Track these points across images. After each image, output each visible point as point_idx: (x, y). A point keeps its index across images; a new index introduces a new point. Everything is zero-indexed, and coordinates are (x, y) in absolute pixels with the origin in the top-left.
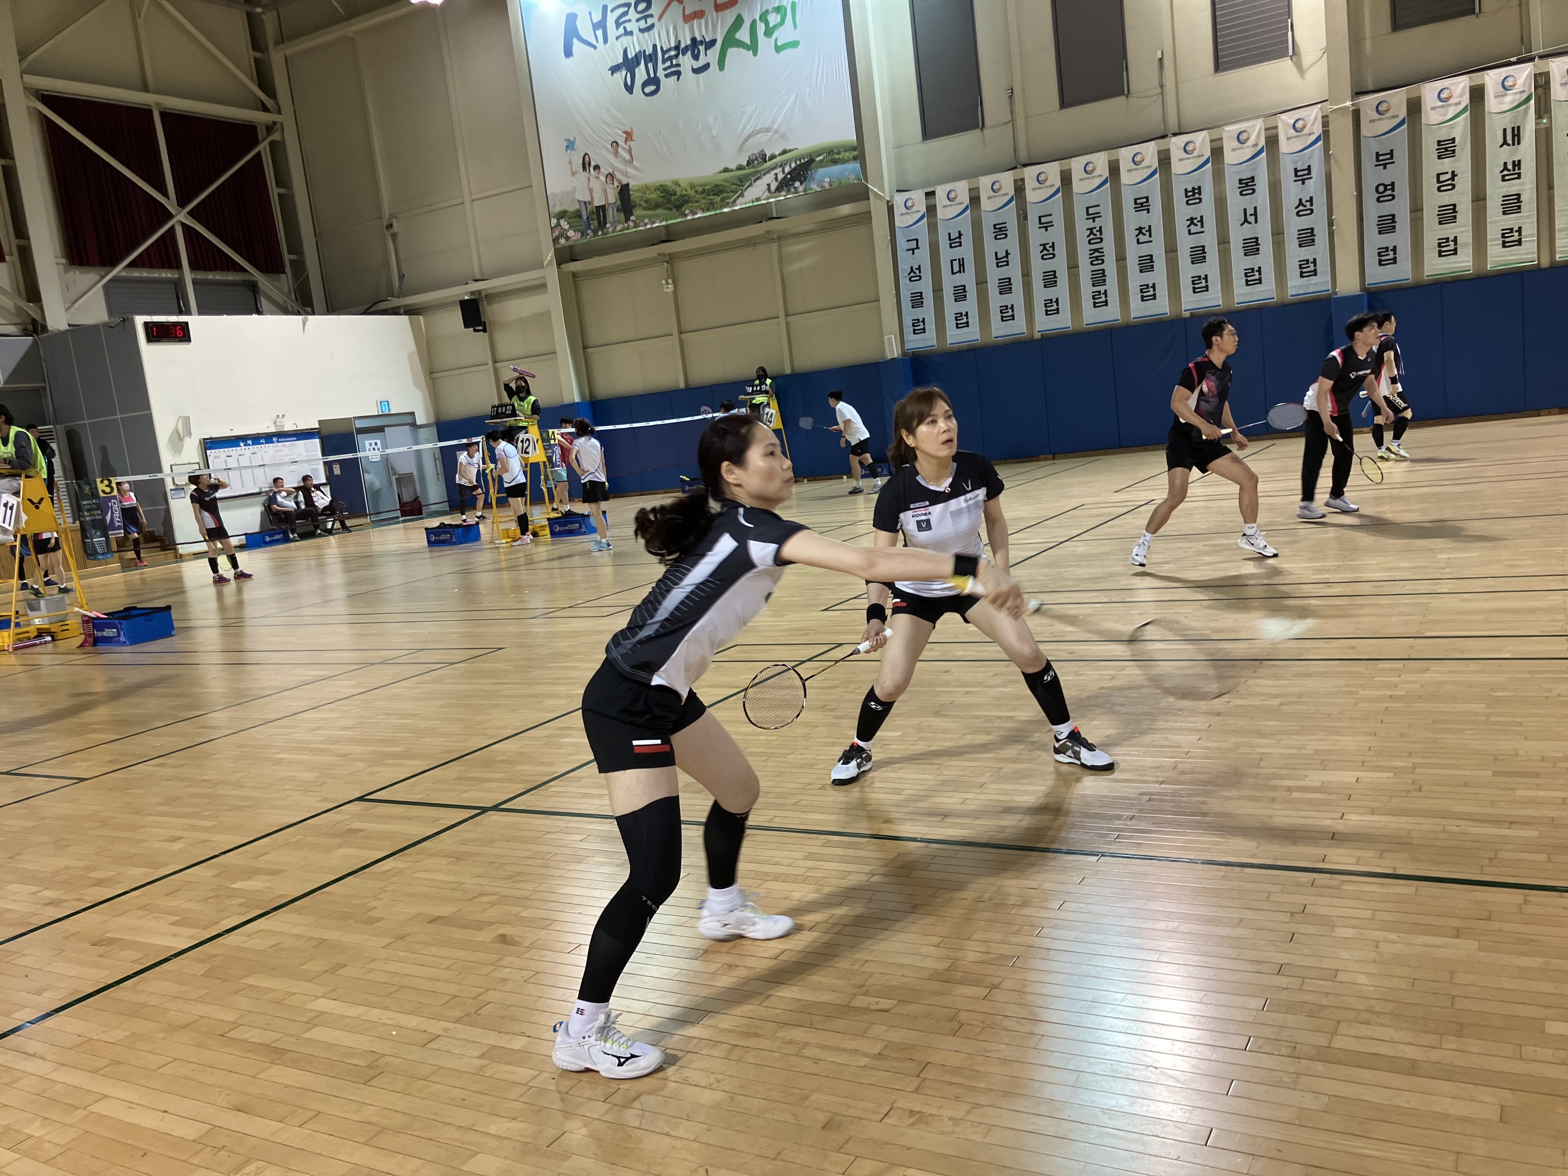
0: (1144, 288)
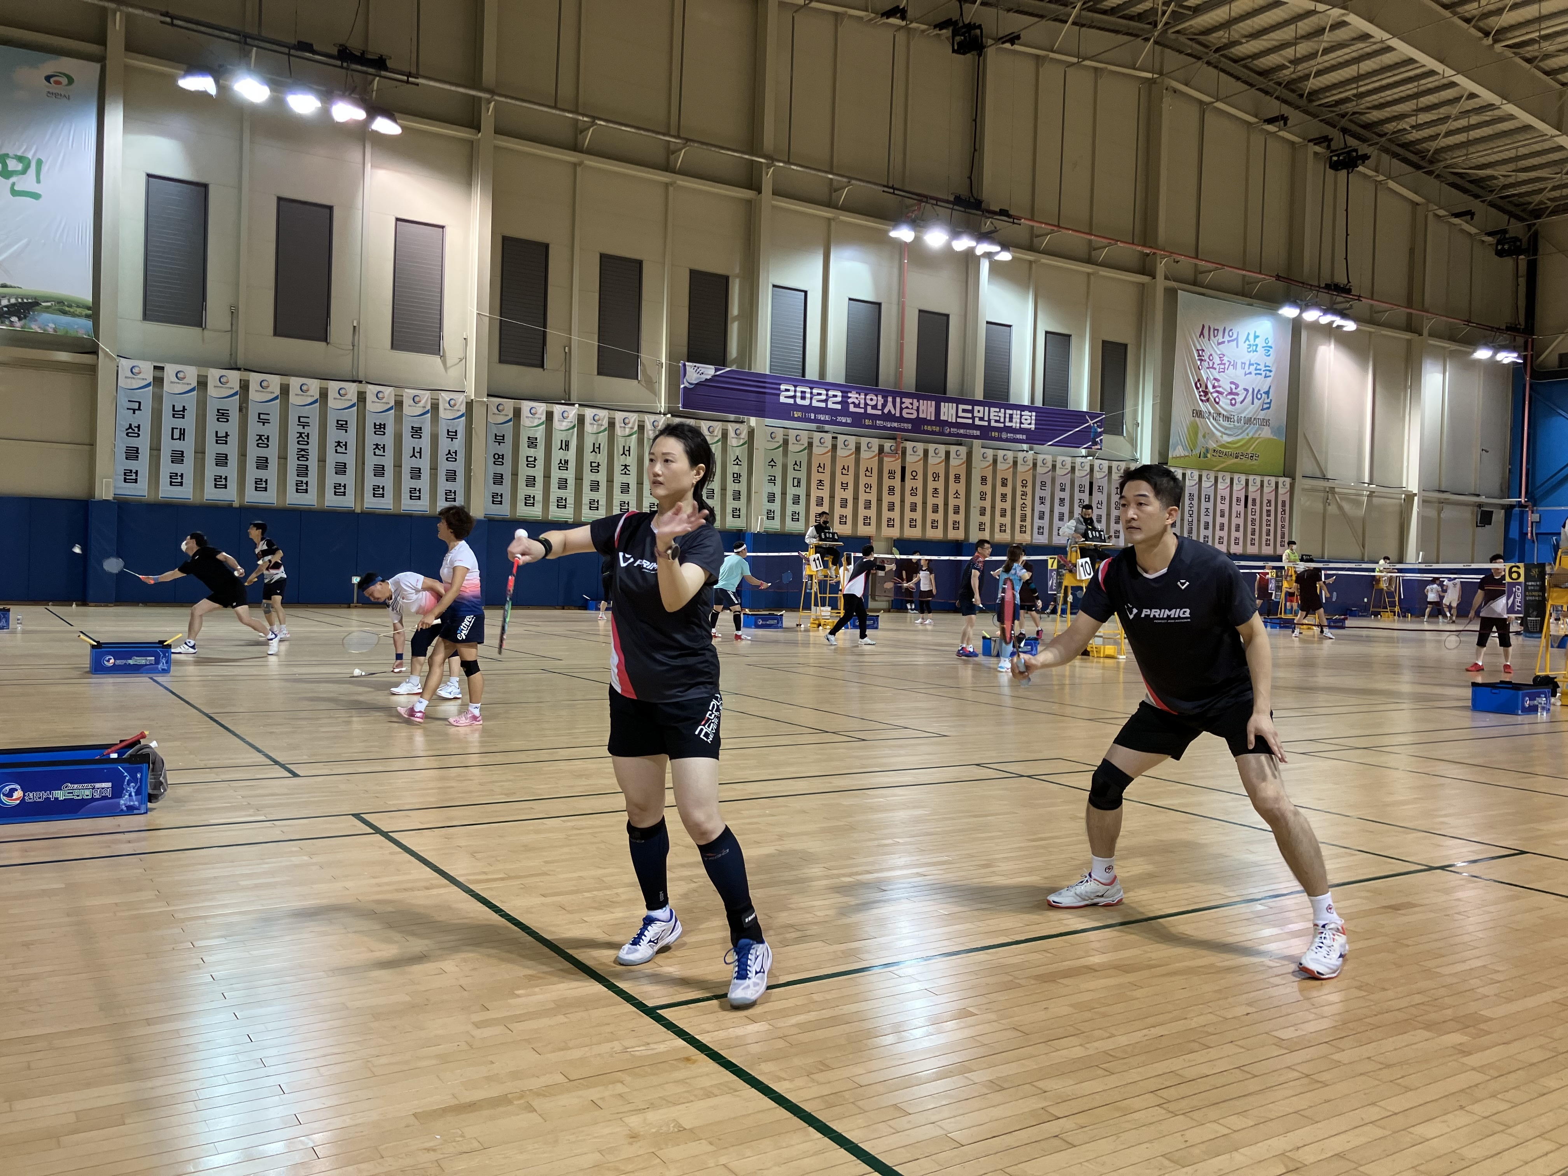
0: (337, 486)
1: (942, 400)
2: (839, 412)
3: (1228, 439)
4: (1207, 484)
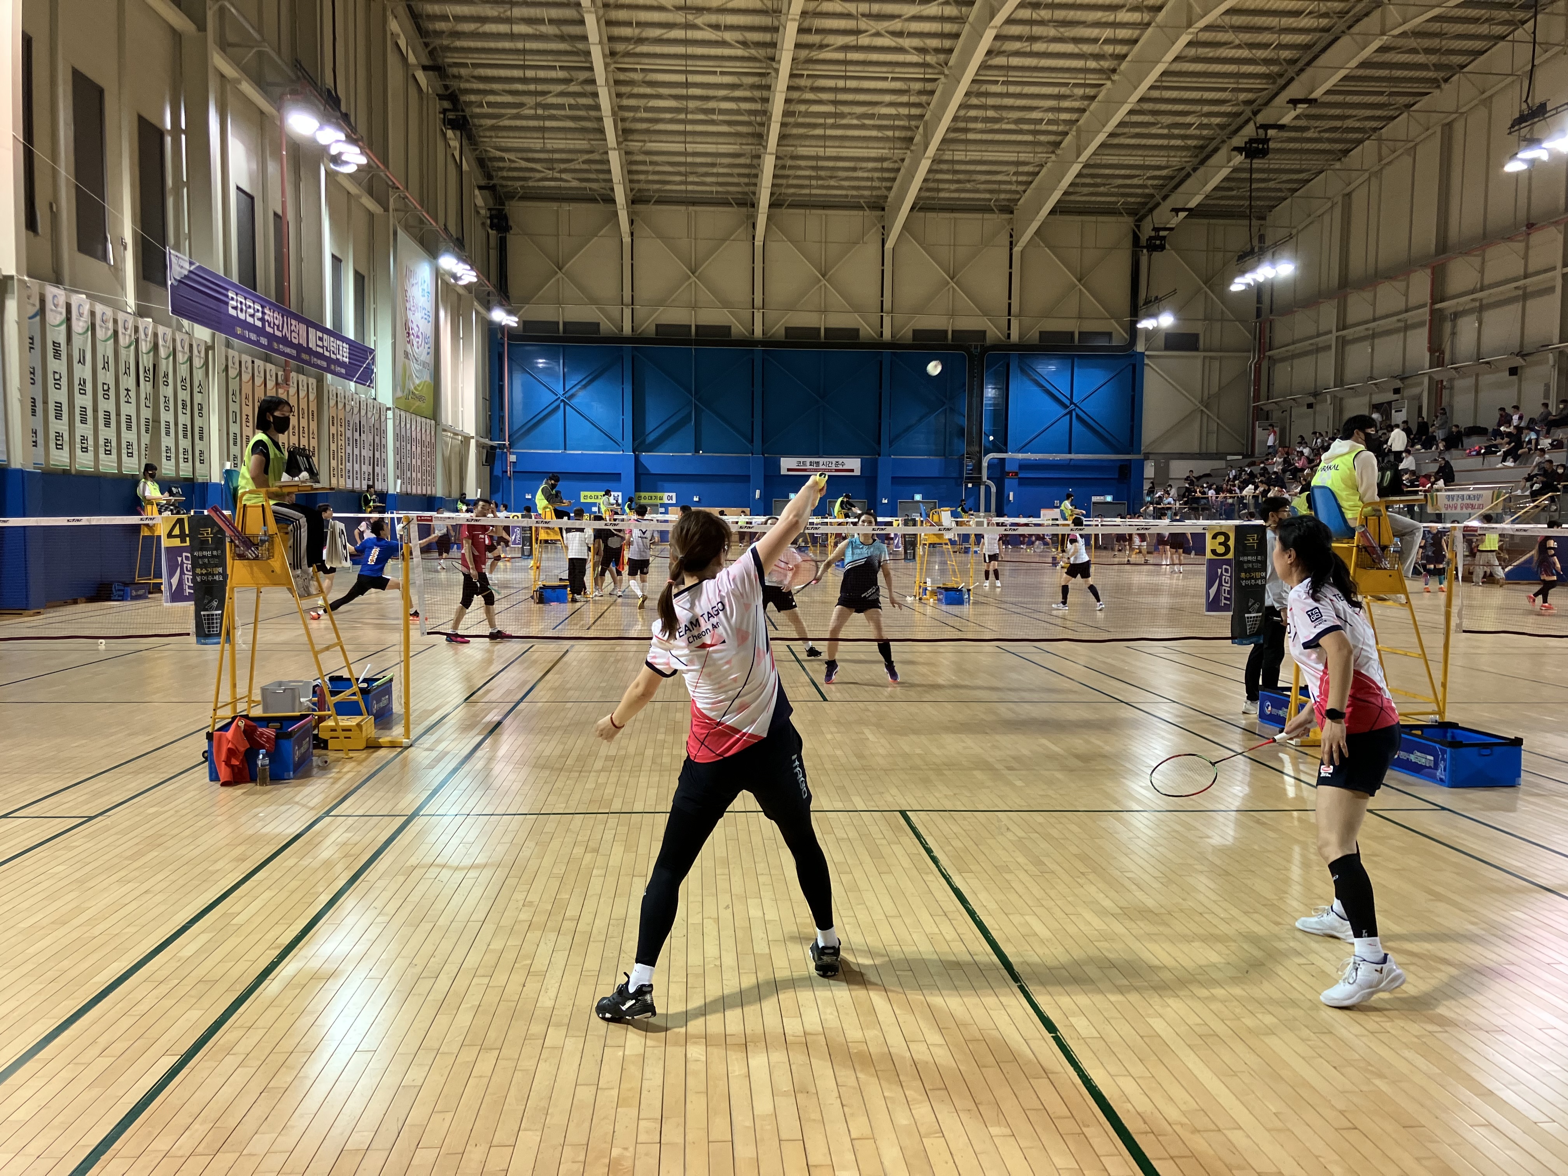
1: (309, 324)
2: (261, 332)
3: (417, 382)
4: (408, 426)
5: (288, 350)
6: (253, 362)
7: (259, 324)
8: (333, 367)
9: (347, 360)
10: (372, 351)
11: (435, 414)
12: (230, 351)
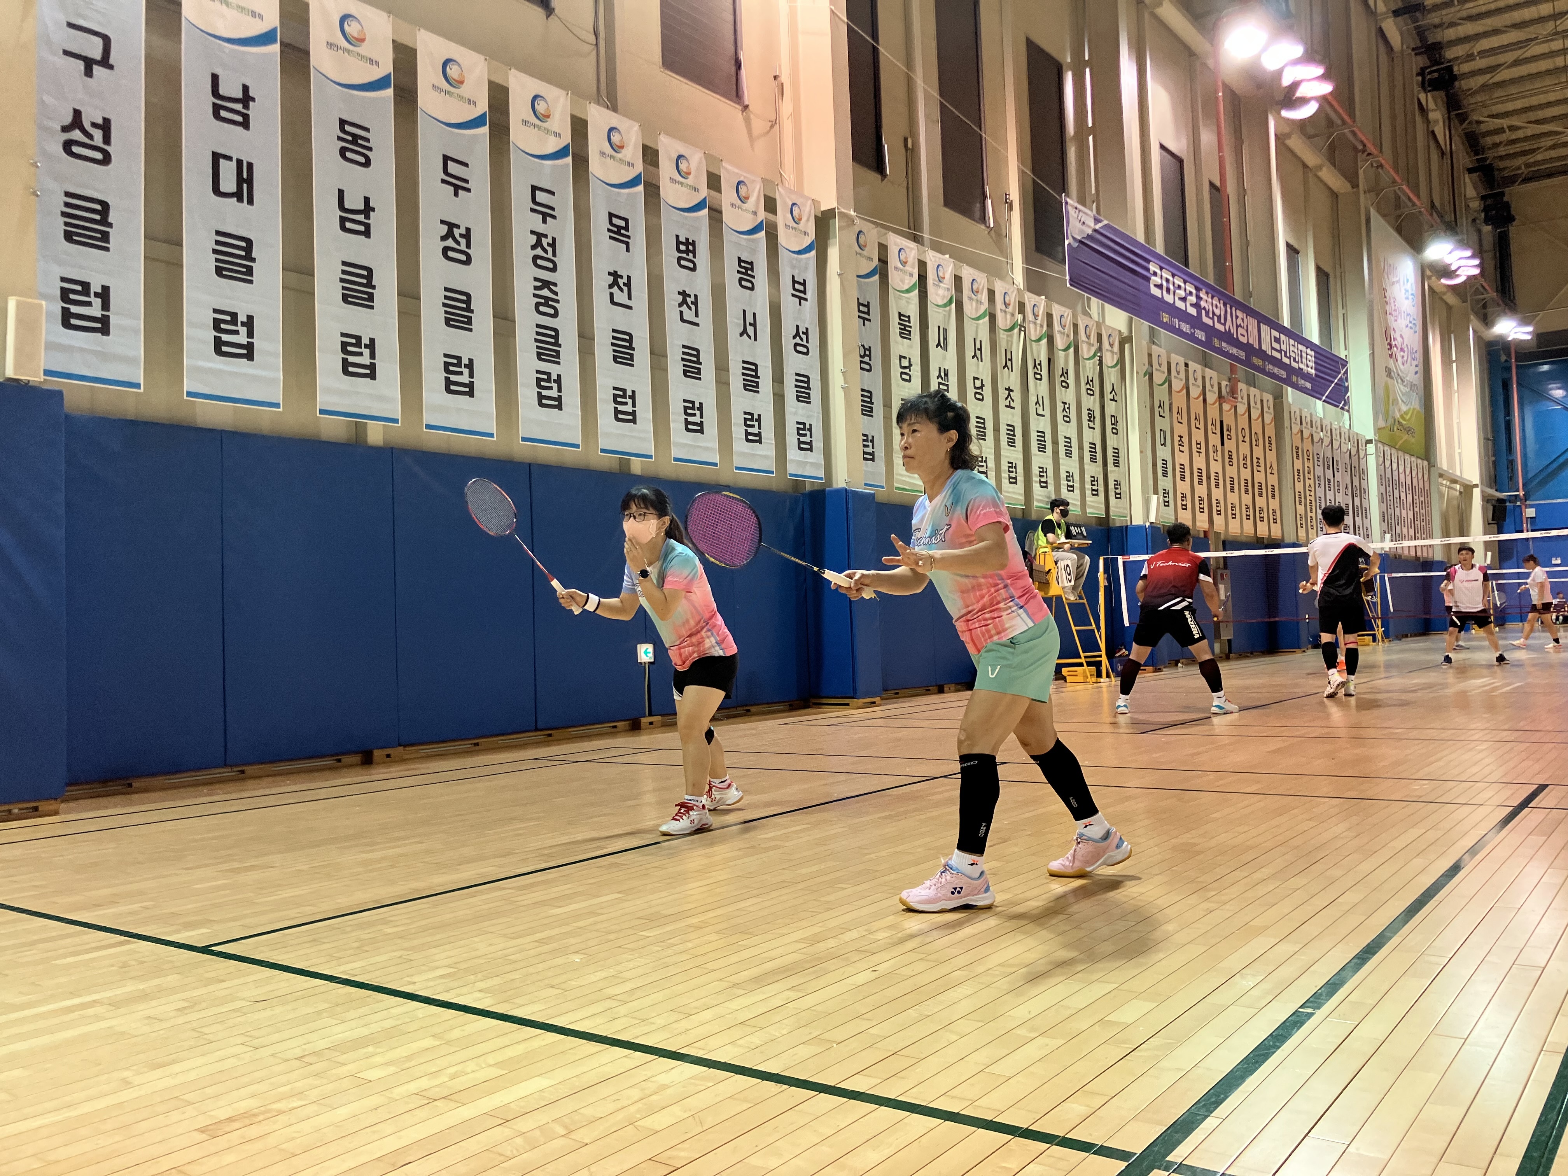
0: (618, 395)
1: (1262, 319)
2: (1195, 322)
3: (1404, 408)
4: (1395, 466)
5: (1234, 351)
6: (1186, 365)
7: (1193, 311)
8: (1294, 378)
9: (1313, 372)
10: (1345, 363)
11: (1427, 452)
12: (1154, 347)
